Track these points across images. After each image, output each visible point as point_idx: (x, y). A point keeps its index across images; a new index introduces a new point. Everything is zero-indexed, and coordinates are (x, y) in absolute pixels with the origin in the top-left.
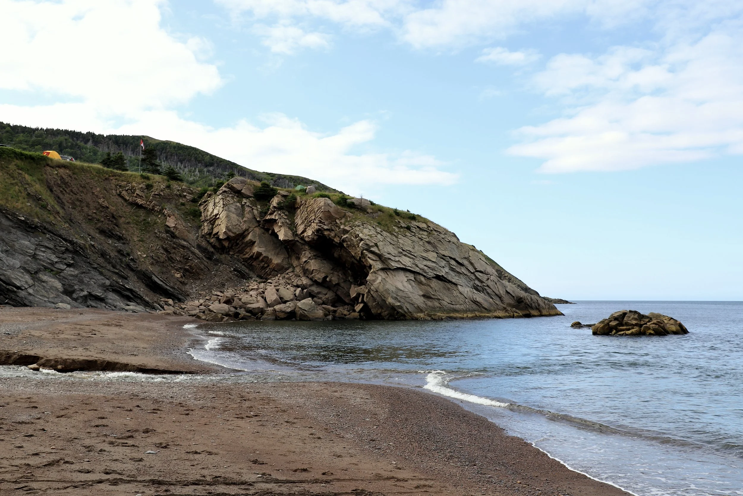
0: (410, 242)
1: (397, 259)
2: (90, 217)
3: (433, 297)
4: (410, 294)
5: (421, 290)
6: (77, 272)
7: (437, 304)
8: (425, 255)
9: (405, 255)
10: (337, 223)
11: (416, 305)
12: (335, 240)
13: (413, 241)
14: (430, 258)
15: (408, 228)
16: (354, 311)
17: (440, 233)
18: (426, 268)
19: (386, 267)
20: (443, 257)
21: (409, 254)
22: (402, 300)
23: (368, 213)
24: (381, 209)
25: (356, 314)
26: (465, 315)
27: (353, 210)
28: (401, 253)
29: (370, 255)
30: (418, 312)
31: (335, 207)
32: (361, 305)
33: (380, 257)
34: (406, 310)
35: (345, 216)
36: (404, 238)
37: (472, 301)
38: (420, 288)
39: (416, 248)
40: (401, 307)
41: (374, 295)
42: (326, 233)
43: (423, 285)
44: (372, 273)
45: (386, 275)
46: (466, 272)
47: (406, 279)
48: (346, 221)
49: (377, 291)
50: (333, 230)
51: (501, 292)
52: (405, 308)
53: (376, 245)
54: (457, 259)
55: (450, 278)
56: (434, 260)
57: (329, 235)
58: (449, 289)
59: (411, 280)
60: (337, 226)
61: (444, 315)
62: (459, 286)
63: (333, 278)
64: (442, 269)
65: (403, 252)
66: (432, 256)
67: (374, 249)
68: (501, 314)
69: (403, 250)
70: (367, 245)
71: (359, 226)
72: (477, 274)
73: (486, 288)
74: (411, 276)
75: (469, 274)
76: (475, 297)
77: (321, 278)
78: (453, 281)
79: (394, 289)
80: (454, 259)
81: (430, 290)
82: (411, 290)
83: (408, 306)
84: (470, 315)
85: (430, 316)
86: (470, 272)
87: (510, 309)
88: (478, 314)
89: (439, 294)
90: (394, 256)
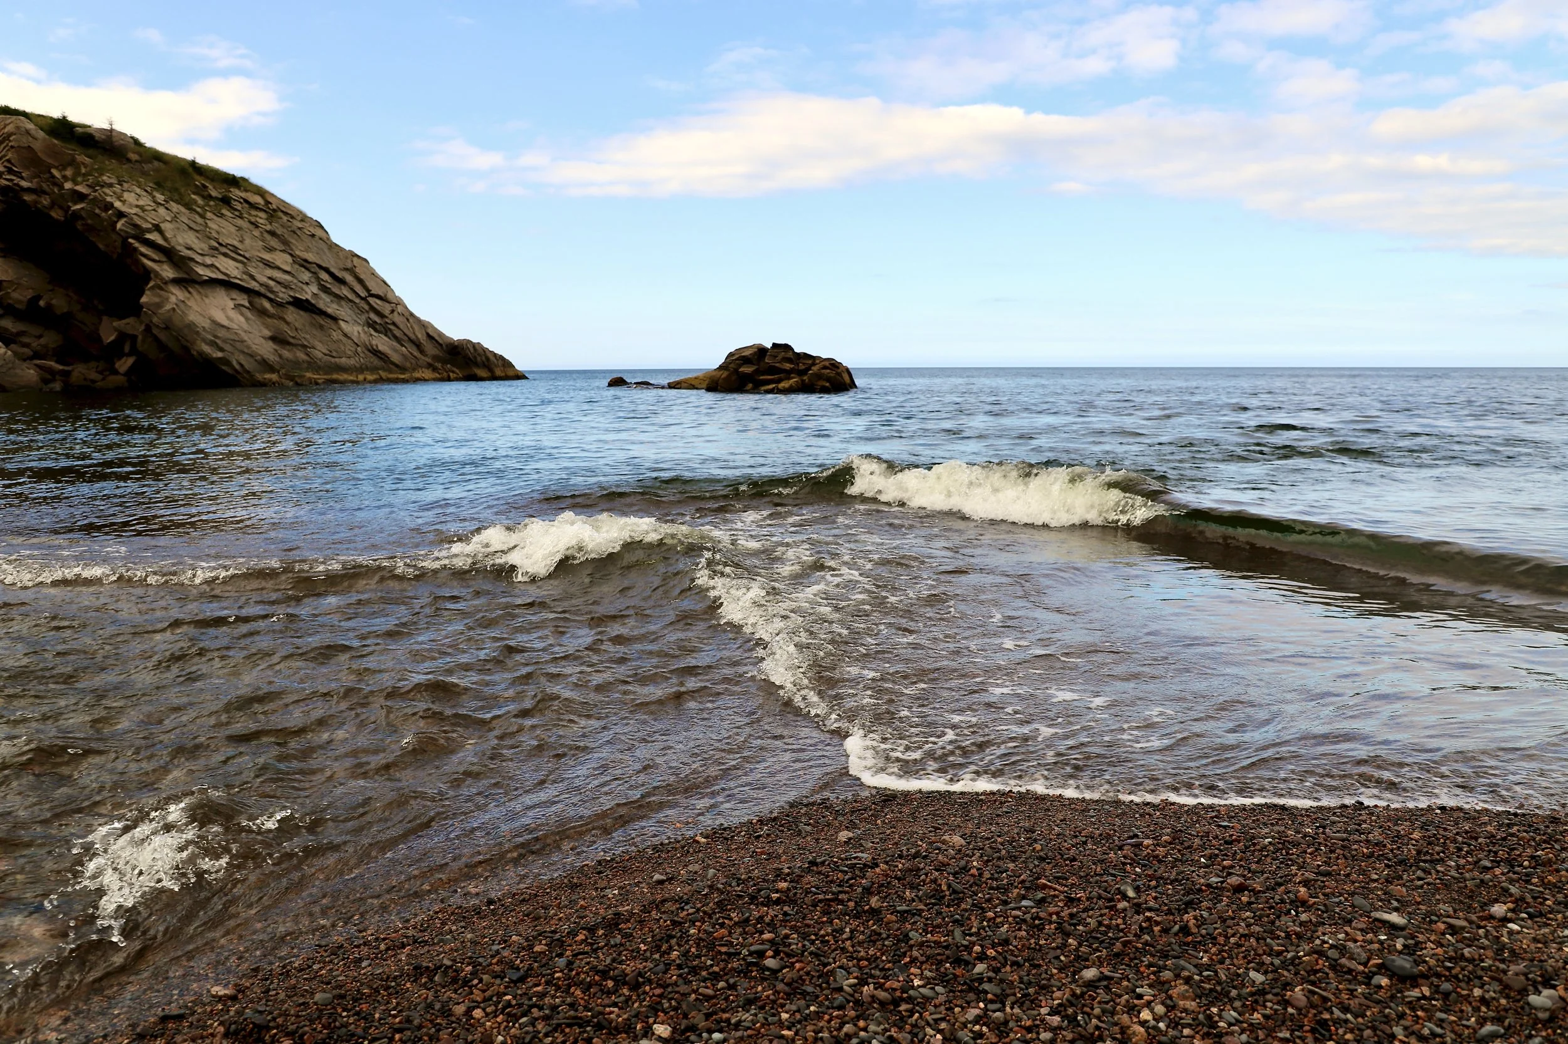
0: (233, 229)
1: (208, 260)
3: (292, 340)
4: (243, 334)
5: (267, 327)
7: (301, 356)
8: (267, 256)
9: (225, 255)
10: (53, 177)
11: (258, 358)
12: (53, 214)
13: (240, 229)
14: (278, 263)
15: (226, 201)
16: (116, 372)
17: (292, 217)
18: (272, 283)
19: (185, 276)
20: (305, 264)
21: (233, 252)
22: (227, 347)
23: (129, 160)
24: (158, 157)
25: (119, 380)
26: (361, 377)
27: (91, 152)
28: (216, 249)
29: (143, 249)
30: (265, 372)
31: (44, 139)
32: (131, 361)
33: (169, 254)
34: (237, 367)
35: (72, 162)
36: (219, 220)
37: (369, 351)
38: (263, 324)
39: (248, 241)
40: (225, 361)
41: (162, 336)
42: (27, 198)
43: (269, 316)
44: (152, 288)
45: (187, 295)
46: (351, 296)
47: (231, 304)
48: (77, 173)
49: (167, 328)
50: (45, 193)
51: (420, 336)
52: (235, 363)
53: (157, 228)
54: (332, 270)
55: (321, 305)
56: (288, 269)
57: (36, 202)
59: (243, 306)
60: (55, 184)
61: (320, 377)
62: (342, 323)
63: (54, 302)
64: (304, 287)
65: (219, 248)
66: (282, 259)
67: (153, 236)
68: (428, 374)
69: (219, 244)
70: (136, 226)
71: (111, 185)
72: (372, 300)
73: (392, 327)
74: (243, 300)
75: (357, 300)
76: (374, 343)
77: (25, 300)
78: (329, 311)
79: (206, 324)
80: (327, 270)
81: (285, 328)
82: (245, 326)
83: (243, 359)
84: (370, 377)
85: (292, 379)
86: (358, 295)
87: (439, 365)
88: (383, 374)
89: (310, 336)
90: (202, 255)
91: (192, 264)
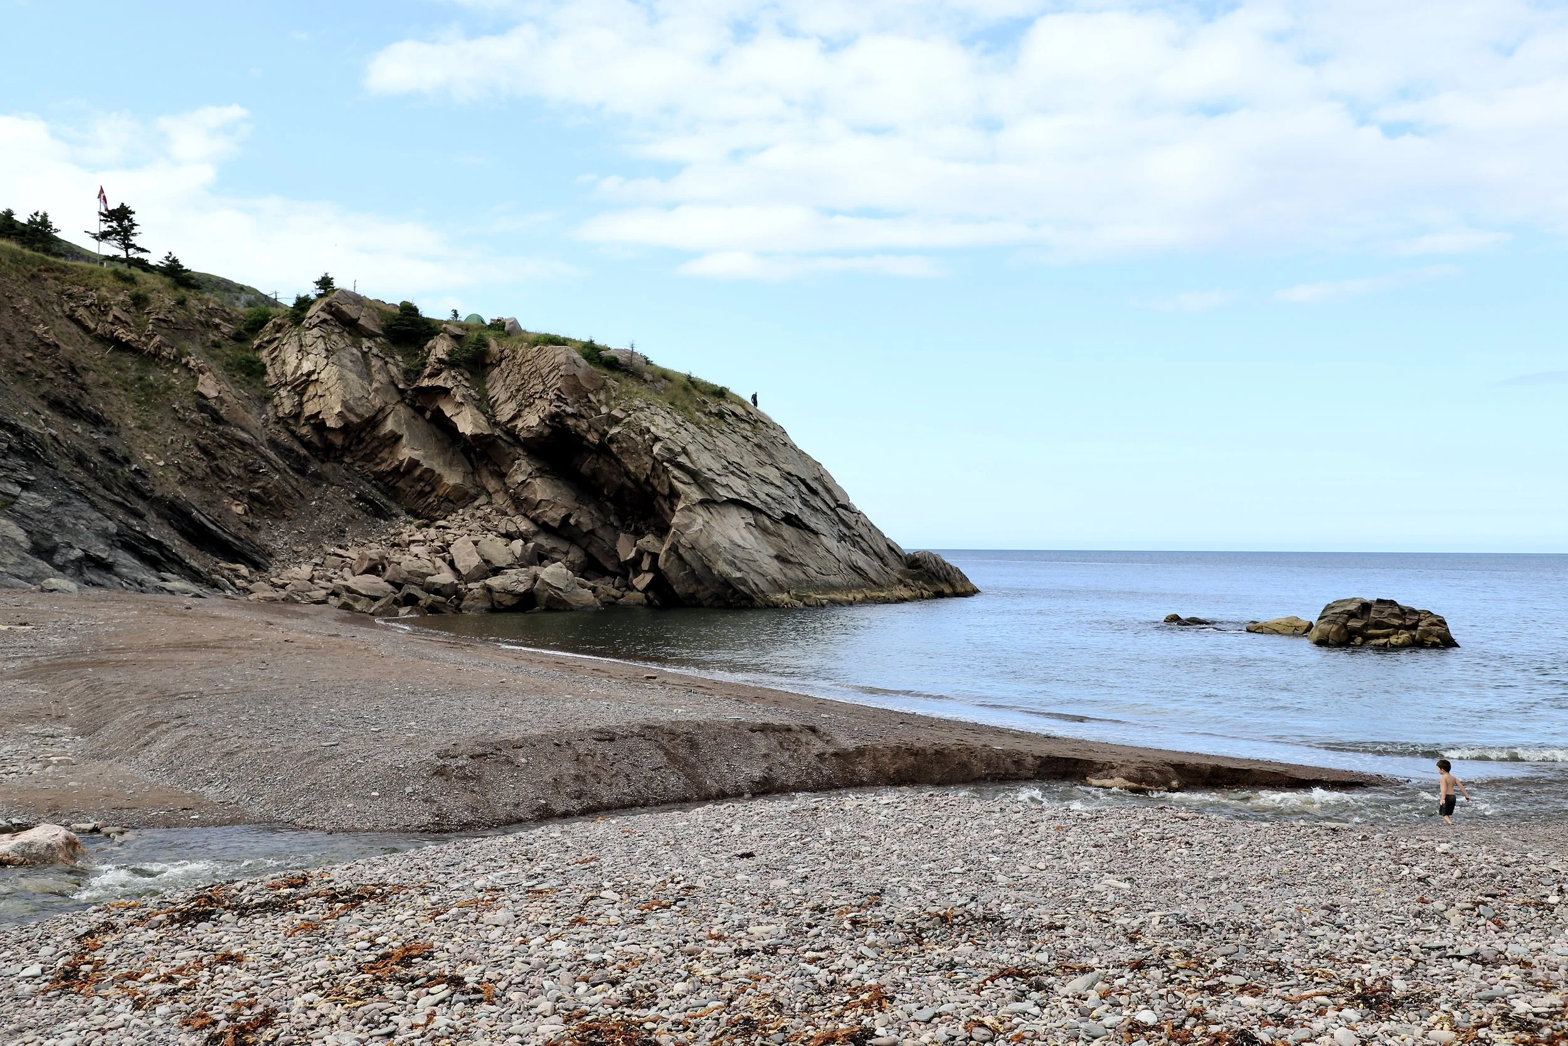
0: (733, 445)
1: (724, 481)
2: (19, 369)
3: (791, 559)
4: (755, 554)
5: (771, 545)
6: (48, 503)
7: (801, 575)
8: (762, 471)
9: (732, 473)
10: (590, 401)
11: (769, 578)
12: (589, 437)
13: (738, 444)
14: (772, 478)
15: (721, 416)
16: (632, 588)
17: (768, 427)
18: (769, 499)
19: (708, 497)
20: (788, 476)
21: (738, 470)
22: (744, 567)
23: (645, 381)
24: (665, 375)
25: (635, 597)
26: (851, 597)
27: (616, 375)
28: (727, 468)
29: (677, 473)
30: (775, 592)
31: (586, 367)
32: (649, 577)
33: (694, 475)
34: (753, 587)
35: (604, 387)
36: (722, 437)
37: (850, 567)
38: (768, 542)
39: (746, 457)
40: (743, 581)
41: (687, 556)
42: (570, 422)
43: (769, 534)
44: (682, 509)
45: (710, 515)
46: (825, 508)
47: (742, 523)
48: (609, 398)
49: (693, 548)
50: (583, 417)
51: (883, 549)
52: (751, 583)
53: (685, 451)
54: (809, 481)
55: (806, 520)
56: (779, 484)
57: (576, 426)
58: (807, 542)
59: (751, 524)
60: (591, 408)
61: (823, 598)
62: (822, 537)
63: (581, 519)
64: (791, 501)
66: (772, 474)
67: (682, 459)
68: (906, 593)
69: (729, 463)
70: (669, 450)
71: (642, 409)
72: (839, 511)
73: (859, 539)
74: (749, 517)
75: (829, 512)
76: (853, 558)
77: (559, 518)
78: (812, 525)
79: (726, 544)
80: (803, 482)
81: (784, 546)
82: (755, 545)
83: (757, 579)
84: (859, 596)
85: (800, 599)
86: (830, 507)
87: (910, 581)
88: (868, 593)
89: (799, 553)
90: (719, 475)
91: (714, 485)
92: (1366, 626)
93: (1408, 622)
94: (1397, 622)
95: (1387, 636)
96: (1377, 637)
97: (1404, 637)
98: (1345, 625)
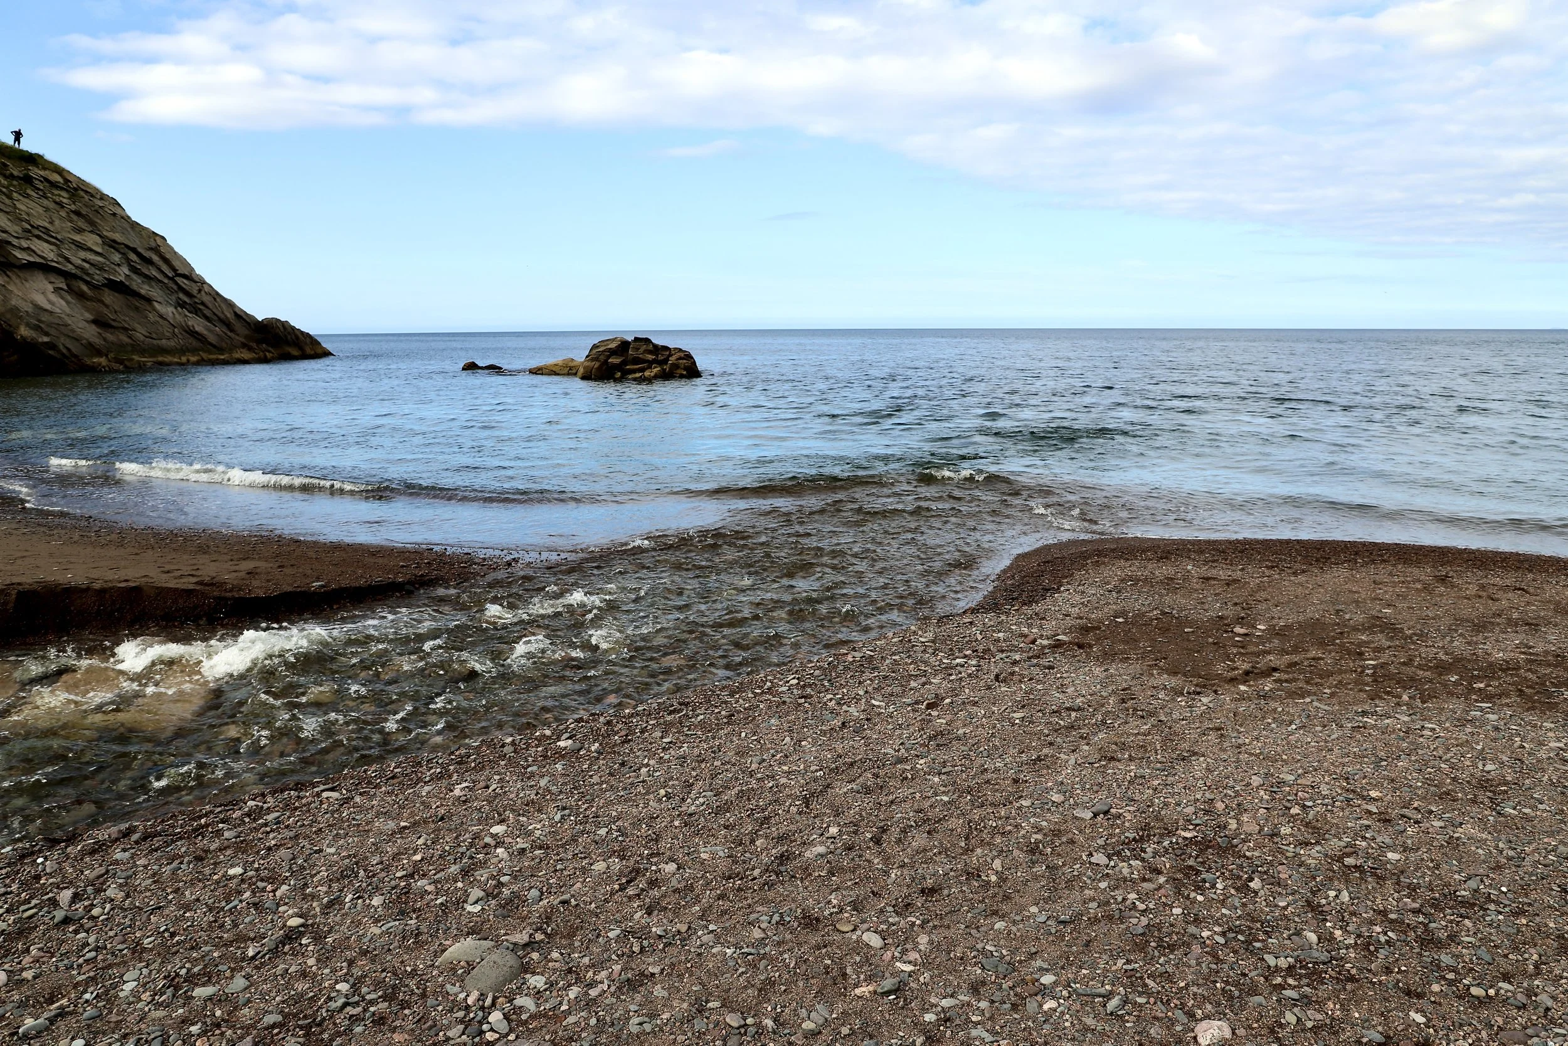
0: (41, 210)
1: (25, 244)
3: (113, 323)
4: (66, 318)
5: (88, 310)
7: (125, 339)
8: (77, 238)
9: (39, 237)
11: (84, 342)
13: (47, 209)
14: (90, 244)
15: (28, 180)
17: (92, 196)
18: (87, 266)
20: (113, 244)
21: (45, 235)
22: (53, 332)
26: (184, 359)
28: (29, 231)
30: (92, 356)
34: (65, 351)
36: (26, 200)
37: (186, 332)
38: (84, 307)
39: (57, 222)
40: (52, 346)
43: (87, 299)
45: (6, 278)
46: (160, 276)
47: (50, 288)
51: (228, 315)
52: (61, 347)
54: (139, 250)
55: (135, 287)
56: (99, 250)
58: (137, 308)
59: (62, 289)
61: (148, 360)
62: (156, 304)
64: (117, 268)
65: (31, 232)
66: (92, 240)
68: (246, 355)
69: (32, 226)
72: (179, 280)
73: (201, 307)
74: (61, 283)
75: (166, 281)
76: (190, 323)
78: (143, 292)
79: (29, 308)
80: (134, 250)
81: (105, 310)
82: (68, 310)
83: (69, 344)
84: (193, 359)
85: (121, 362)
86: (166, 276)
87: (254, 345)
88: (205, 356)
89: (127, 318)
90: (17, 238)
91: (9, 248)
92: (624, 363)
93: (660, 358)
94: (650, 357)
95: (642, 370)
96: (634, 371)
97: (656, 370)
98: (606, 362)
